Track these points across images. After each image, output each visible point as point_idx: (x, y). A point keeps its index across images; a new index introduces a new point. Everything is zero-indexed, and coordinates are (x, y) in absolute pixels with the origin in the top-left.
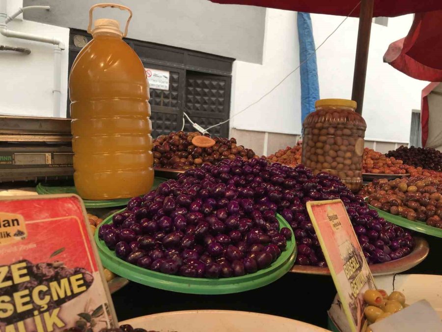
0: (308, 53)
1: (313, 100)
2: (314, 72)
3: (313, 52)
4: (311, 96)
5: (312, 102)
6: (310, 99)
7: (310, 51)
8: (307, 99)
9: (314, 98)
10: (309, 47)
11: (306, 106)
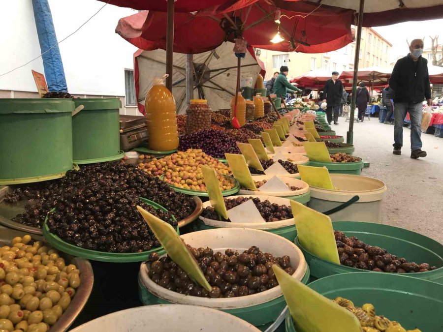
0: (44, 14)
1: (56, 60)
2: (53, 34)
3: (49, 13)
4: (54, 57)
5: (55, 63)
6: (54, 59)
7: (46, 13)
8: (50, 60)
9: (57, 59)
10: (44, 8)
11: (50, 66)
